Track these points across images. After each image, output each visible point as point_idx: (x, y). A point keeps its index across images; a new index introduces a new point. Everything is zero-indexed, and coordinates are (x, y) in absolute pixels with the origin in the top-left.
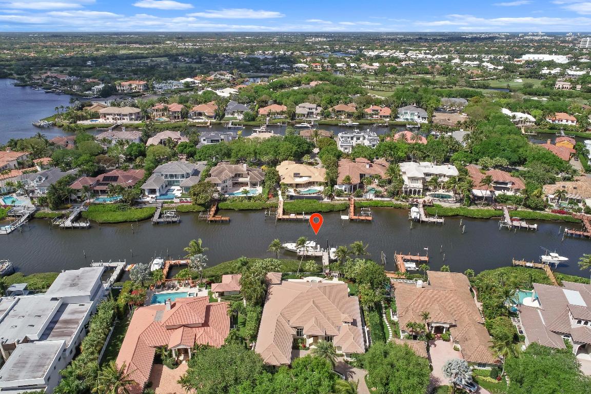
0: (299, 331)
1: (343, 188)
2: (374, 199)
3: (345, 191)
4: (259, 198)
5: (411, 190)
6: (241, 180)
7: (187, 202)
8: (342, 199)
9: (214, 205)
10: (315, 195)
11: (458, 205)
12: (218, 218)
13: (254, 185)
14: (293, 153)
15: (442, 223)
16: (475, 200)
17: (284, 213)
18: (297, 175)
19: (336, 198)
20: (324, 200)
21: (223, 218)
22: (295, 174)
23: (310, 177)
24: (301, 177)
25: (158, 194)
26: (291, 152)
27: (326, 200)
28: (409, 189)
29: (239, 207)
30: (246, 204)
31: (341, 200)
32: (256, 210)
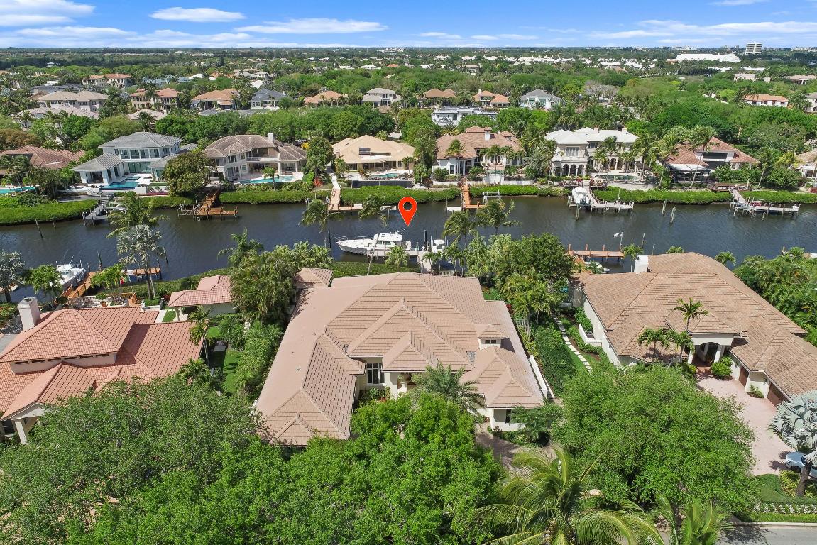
0: (373, 370)
1: (448, 167)
2: (503, 183)
3: (452, 172)
4: (298, 185)
5: (566, 167)
6: (263, 160)
7: (162, 193)
8: (447, 184)
9: (210, 197)
10: (398, 179)
11: (650, 187)
12: (215, 212)
13: (288, 169)
14: (357, 127)
15: (629, 210)
16: (679, 177)
17: (342, 203)
18: (364, 151)
19: (435, 183)
20: (414, 188)
21: (224, 213)
22: (361, 150)
23: (388, 154)
24: (373, 154)
25: (106, 182)
26: (355, 126)
27: (418, 187)
28: (563, 164)
29: (257, 199)
30: (273, 194)
31: (445, 186)
32: (290, 203)
